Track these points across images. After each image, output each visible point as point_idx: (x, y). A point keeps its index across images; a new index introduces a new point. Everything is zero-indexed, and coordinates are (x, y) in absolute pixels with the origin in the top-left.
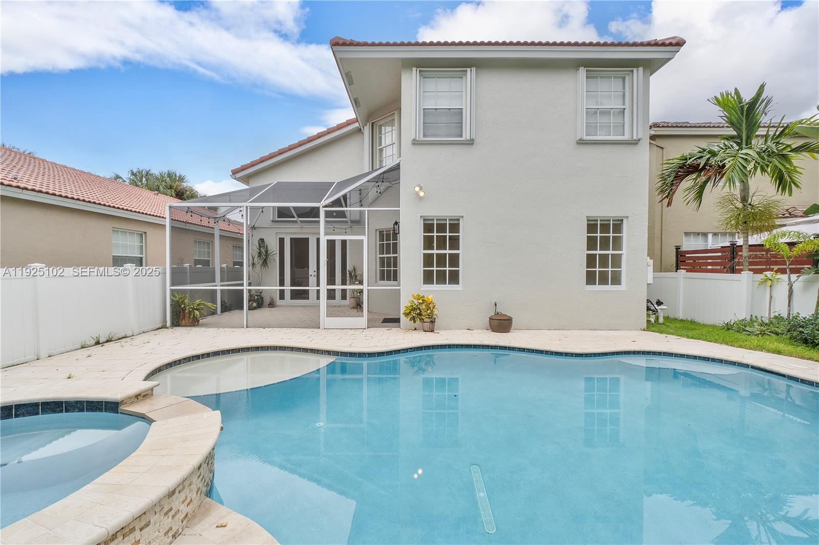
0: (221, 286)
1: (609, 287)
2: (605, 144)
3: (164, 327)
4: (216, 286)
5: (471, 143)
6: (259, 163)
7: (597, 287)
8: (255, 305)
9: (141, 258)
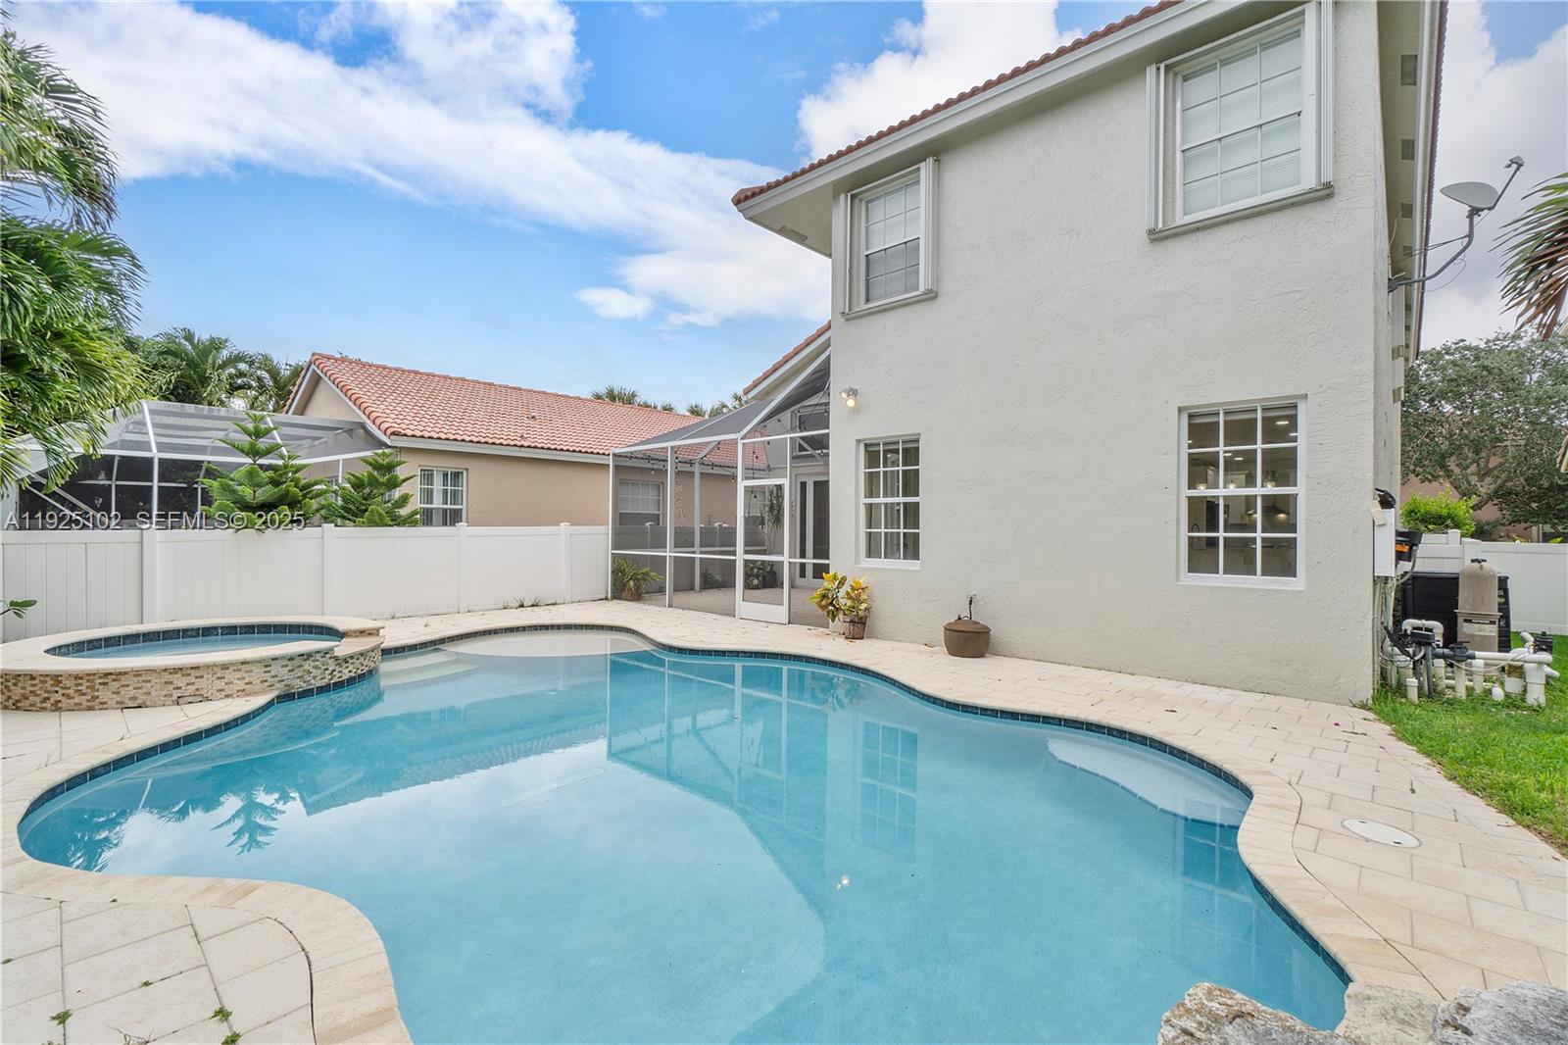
0: (701, 553)
1: (1258, 582)
2: (1228, 222)
3: (606, 599)
4: (694, 552)
5: (931, 296)
6: (772, 374)
7: (1221, 580)
8: (756, 582)
9: (659, 515)
